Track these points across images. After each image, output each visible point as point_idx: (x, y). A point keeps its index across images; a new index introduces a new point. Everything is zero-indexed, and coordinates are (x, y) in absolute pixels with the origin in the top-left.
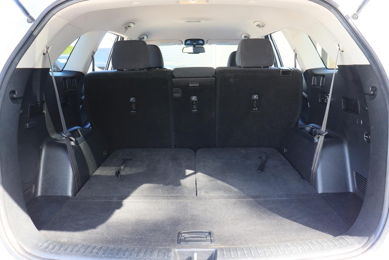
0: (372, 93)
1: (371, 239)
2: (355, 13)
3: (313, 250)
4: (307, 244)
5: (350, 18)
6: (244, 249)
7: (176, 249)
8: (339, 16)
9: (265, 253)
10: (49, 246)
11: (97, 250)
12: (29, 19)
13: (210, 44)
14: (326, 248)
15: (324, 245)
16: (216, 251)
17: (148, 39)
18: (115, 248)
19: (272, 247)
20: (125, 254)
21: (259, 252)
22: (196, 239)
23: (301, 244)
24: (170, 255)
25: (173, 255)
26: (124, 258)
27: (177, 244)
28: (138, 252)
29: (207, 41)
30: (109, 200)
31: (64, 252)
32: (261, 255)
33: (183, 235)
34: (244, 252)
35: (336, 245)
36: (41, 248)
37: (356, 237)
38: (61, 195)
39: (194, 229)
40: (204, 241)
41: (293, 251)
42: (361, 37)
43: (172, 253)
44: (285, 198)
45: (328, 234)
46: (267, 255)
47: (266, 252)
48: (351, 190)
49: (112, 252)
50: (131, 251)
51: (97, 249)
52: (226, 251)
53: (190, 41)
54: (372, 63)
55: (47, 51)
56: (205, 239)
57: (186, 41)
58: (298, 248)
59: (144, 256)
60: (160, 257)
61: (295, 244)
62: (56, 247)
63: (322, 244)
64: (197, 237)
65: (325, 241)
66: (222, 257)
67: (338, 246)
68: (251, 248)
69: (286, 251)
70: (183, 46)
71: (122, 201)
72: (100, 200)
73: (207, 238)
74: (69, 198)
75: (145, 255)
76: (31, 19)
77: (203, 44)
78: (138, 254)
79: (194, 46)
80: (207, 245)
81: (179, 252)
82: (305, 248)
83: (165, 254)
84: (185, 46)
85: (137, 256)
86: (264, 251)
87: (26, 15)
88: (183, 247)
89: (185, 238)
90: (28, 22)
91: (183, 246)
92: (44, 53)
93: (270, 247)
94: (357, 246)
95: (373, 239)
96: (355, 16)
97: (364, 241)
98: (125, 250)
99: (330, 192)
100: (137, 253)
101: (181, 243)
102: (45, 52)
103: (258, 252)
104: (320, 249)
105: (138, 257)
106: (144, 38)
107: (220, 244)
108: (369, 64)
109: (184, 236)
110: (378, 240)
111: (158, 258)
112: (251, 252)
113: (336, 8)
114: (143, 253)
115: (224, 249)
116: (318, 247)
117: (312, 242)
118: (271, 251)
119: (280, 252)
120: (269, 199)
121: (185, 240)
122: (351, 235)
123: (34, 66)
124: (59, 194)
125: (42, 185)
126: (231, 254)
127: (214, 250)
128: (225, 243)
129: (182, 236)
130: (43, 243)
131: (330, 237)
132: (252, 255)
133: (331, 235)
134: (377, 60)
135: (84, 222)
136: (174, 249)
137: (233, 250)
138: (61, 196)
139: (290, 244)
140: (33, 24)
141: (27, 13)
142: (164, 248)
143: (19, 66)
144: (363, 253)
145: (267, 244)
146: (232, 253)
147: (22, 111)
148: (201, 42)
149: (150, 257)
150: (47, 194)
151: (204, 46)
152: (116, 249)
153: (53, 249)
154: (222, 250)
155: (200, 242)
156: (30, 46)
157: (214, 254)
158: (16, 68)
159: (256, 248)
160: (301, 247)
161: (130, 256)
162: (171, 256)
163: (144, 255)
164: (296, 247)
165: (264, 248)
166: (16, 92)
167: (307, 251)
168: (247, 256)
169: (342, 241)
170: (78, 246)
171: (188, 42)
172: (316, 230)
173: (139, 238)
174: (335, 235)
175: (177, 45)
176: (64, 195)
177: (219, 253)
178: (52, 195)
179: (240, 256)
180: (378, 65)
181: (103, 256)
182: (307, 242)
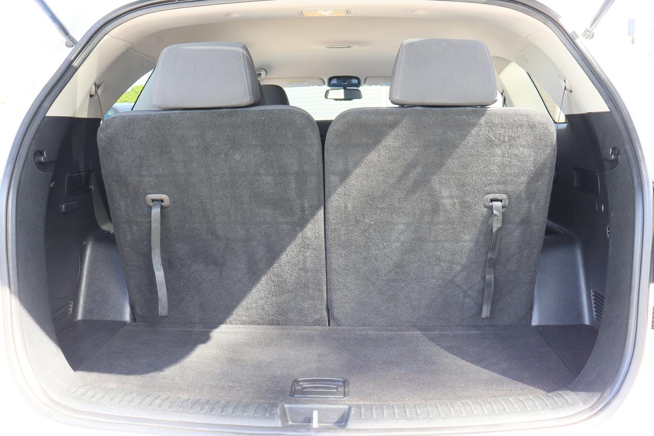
0: (613, 158)
1: (604, 395)
2: (588, 28)
3: (508, 411)
4: (500, 402)
5: (578, 37)
6: (395, 406)
7: (286, 404)
8: (561, 33)
9: (428, 413)
10: (86, 392)
11: (161, 401)
12: (69, 41)
13: (370, 84)
14: (530, 409)
15: (527, 405)
16: (350, 408)
17: (268, 76)
18: (188, 400)
19: (441, 406)
20: (203, 408)
21: (419, 413)
22: (320, 390)
23: (489, 402)
24: (275, 411)
25: (279, 412)
26: (202, 413)
27: (289, 397)
28: (225, 405)
29: (366, 79)
30: (188, 329)
31: (109, 402)
32: (421, 417)
33: (301, 383)
34: (394, 411)
35: (546, 405)
36: (74, 395)
37: (581, 393)
38: (113, 319)
39: (319, 375)
40: (333, 394)
41: (475, 412)
42: (596, 67)
43: (278, 409)
44: (476, 332)
45: (538, 388)
46: (431, 416)
47: (430, 413)
48: (587, 322)
49: (184, 404)
50: (214, 405)
51: (161, 399)
52: (366, 409)
53: (336, 79)
54: (613, 109)
55: (96, 91)
56: (335, 391)
57: (331, 79)
58: (484, 407)
59: (233, 413)
60: (259, 414)
61: (479, 401)
62: (98, 395)
63: (524, 402)
64: (322, 388)
65: (530, 399)
66: (358, 417)
67: (550, 407)
68: (406, 406)
69: (463, 411)
70: (326, 88)
71: (210, 332)
72: (175, 329)
73: (338, 389)
74: (126, 323)
75: (235, 410)
76: (71, 41)
77: (358, 85)
78: (225, 409)
79: (345, 88)
80: (337, 399)
81: (290, 409)
82: (495, 408)
83: (266, 410)
84: (329, 88)
85: (222, 412)
86: (427, 412)
87: (64, 35)
88: (297, 402)
89: (303, 388)
90: (67, 46)
91: (299, 400)
92: (92, 94)
93: (439, 406)
94: (582, 407)
95: (608, 395)
96: (588, 33)
97: (594, 399)
98: (205, 403)
99: (552, 324)
100: (223, 408)
101: (295, 396)
102: (93, 92)
103: (417, 412)
104: (519, 410)
105: (224, 414)
106: (261, 74)
107: (357, 399)
108: (608, 110)
109: (301, 386)
110: (615, 398)
111: (255, 415)
112: (405, 412)
113: (556, 20)
114: (232, 407)
115: (362, 406)
116: (516, 406)
117: (508, 399)
118: (438, 411)
119: (452, 412)
120: (447, 332)
121: (303, 392)
122: (574, 389)
123: (75, 114)
124: (111, 318)
125: (85, 302)
126: (372, 413)
127: (346, 407)
128: (367, 397)
129: (298, 385)
130: (79, 387)
131: (541, 392)
132: (406, 416)
133: (542, 389)
134: (620, 104)
135: (146, 360)
136: (283, 404)
137: (376, 408)
138: (114, 321)
139: (471, 402)
140: (74, 49)
141: (66, 32)
142: (268, 401)
143: (50, 113)
144: (590, 417)
145: (435, 401)
146: (374, 411)
147: (54, 183)
148: (355, 81)
149: (243, 413)
150: (91, 318)
151: (361, 88)
152: (190, 401)
153: (92, 397)
154: (359, 407)
155: (326, 395)
156: (68, 82)
157: (346, 414)
158: (46, 115)
159: (415, 407)
160: (488, 406)
161: (211, 411)
162: (276, 414)
163: (233, 411)
164: (479, 406)
165: (427, 406)
166: (45, 152)
167: (498, 412)
168: (397, 417)
169: (558, 398)
170: (132, 394)
171: (334, 81)
172: (518, 382)
173: (229, 386)
174: (549, 390)
175: (316, 86)
176: (118, 319)
177: (353, 411)
178: (100, 319)
179: (386, 417)
180: (622, 112)
181: (170, 410)
182: (500, 400)
